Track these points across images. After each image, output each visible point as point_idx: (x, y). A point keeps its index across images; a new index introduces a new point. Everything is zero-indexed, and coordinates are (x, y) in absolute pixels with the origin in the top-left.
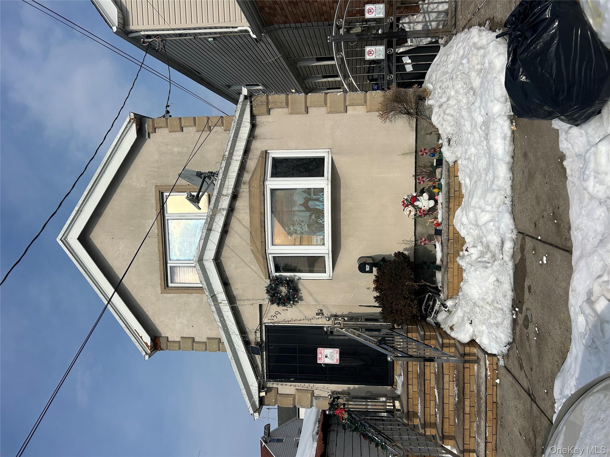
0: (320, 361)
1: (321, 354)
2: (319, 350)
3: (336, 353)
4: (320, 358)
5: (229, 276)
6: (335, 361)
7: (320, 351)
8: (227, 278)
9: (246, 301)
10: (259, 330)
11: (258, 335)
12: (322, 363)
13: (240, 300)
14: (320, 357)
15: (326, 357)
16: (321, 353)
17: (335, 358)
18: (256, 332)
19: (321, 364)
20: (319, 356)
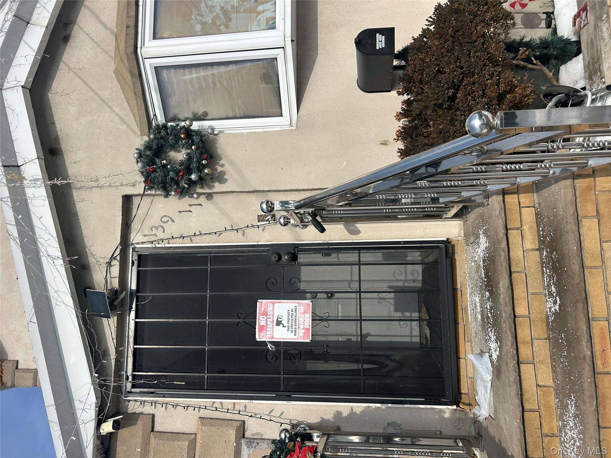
0: (262, 334)
1: (267, 315)
2: (262, 305)
3: (304, 313)
4: (262, 328)
5: (61, 134)
6: (301, 334)
7: (263, 308)
8: (57, 139)
9: (93, 189)
10: (118, 258)
11: (115, 270)
12: (267, 340)
13: (81, 188)
14: (263, 323)
15: (279, 323)
16: (265, 314)
17: (301, 327)
18: (109, 264)
19: (264, 343)
20: (261, 321)
